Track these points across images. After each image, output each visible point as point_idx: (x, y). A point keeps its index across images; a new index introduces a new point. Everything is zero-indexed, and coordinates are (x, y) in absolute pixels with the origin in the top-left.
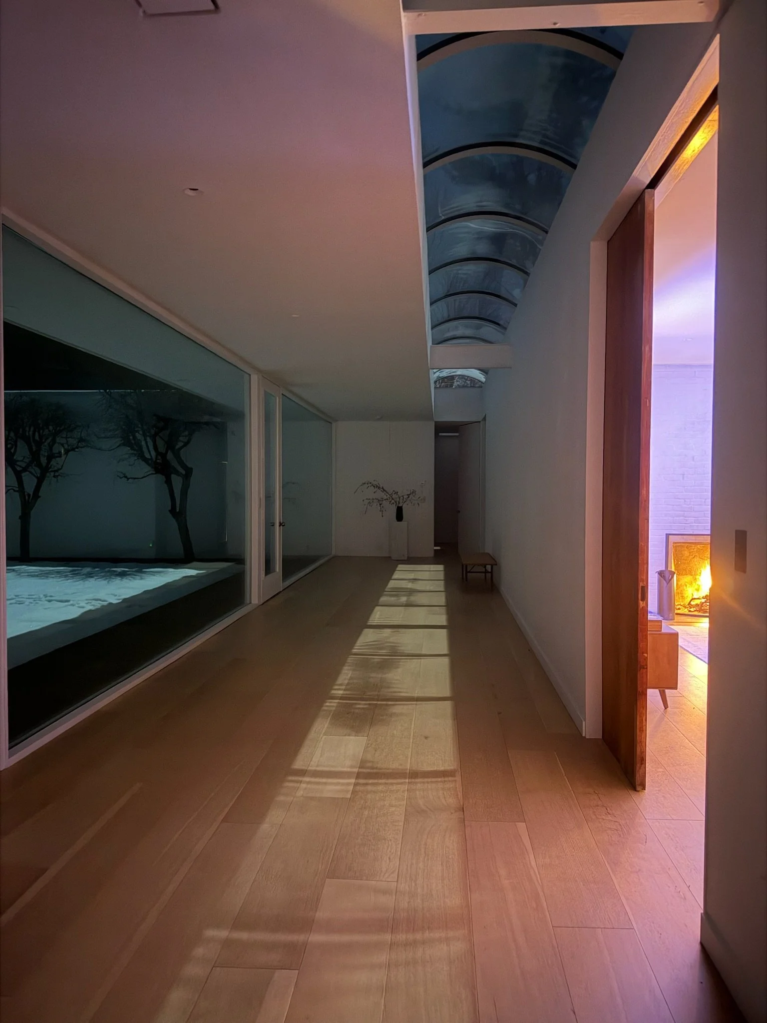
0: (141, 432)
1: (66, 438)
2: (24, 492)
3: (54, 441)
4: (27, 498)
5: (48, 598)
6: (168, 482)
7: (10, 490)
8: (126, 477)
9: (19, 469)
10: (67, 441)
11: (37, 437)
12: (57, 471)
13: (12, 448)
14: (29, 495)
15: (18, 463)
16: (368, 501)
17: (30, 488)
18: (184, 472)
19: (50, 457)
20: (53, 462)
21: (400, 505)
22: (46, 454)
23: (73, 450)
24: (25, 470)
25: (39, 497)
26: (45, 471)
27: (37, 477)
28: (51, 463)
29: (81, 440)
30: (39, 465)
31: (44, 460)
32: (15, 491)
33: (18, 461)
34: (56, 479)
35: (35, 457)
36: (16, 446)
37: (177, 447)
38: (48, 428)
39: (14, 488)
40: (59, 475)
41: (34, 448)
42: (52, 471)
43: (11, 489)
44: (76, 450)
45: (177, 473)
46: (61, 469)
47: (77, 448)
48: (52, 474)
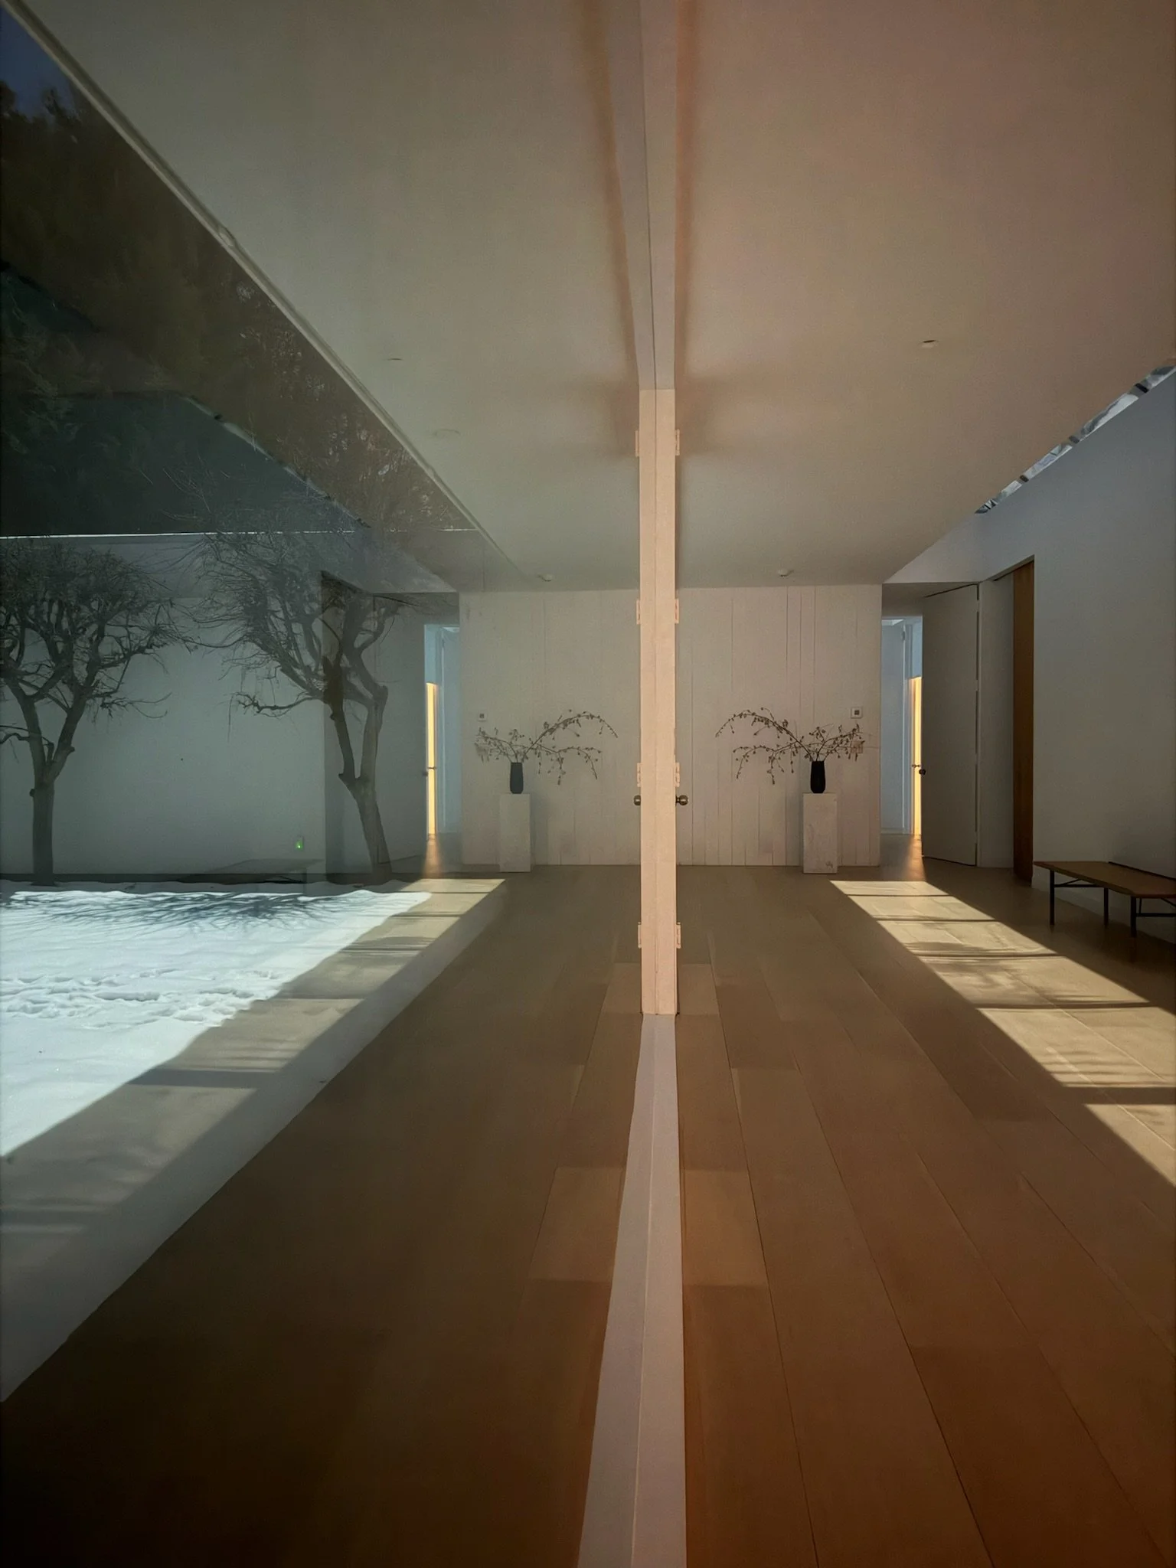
0: (281, 615)
1: (126, 627)
2: (40, 739)
3: (101, 634)
4: (46, 750)
5: (105, 989)
6: (338, 716)
7: (10, 735)
8: (256, 705)
9: (30, 692)
10: (129, 633)
11: (65, 625)
12: (108, 694)
13: (13, 646)
14: (51, 745)
15: (26, 678)
16: (744, 752)
17: (51, 731)
18: (370, 696)
19: (96, 665)
20: (100, 675)
21: (821, 759)
22: (87, 659)
23: (141, 650)
24: (41, 694)
25: (73, 750)
26: (83, 692)
27: (67, 709)
28: (97, 678)
29: (156, 631)
30: (72, 682)
31: (81, 672)
32: (21, 738)
33: (27, 674)
34: (106, 711)
35: (62, 664)
36: (22, 646)
37: (357, 644)
38: (89, 606)
39: (18, 731)
40: (113, 703)
41: (60, 647)
42: (98, 696)
43: (15, 734)
44: (147, 651)
45: (359, 697)
46: (115, 691)
47: (150, 646)
48: (99, 700)
